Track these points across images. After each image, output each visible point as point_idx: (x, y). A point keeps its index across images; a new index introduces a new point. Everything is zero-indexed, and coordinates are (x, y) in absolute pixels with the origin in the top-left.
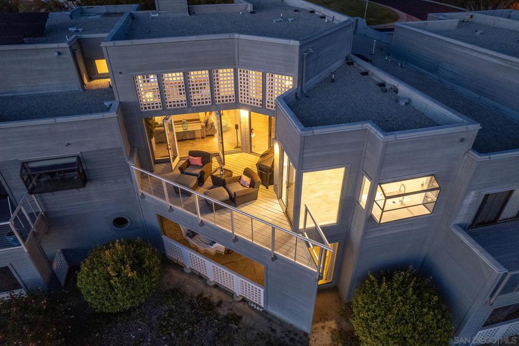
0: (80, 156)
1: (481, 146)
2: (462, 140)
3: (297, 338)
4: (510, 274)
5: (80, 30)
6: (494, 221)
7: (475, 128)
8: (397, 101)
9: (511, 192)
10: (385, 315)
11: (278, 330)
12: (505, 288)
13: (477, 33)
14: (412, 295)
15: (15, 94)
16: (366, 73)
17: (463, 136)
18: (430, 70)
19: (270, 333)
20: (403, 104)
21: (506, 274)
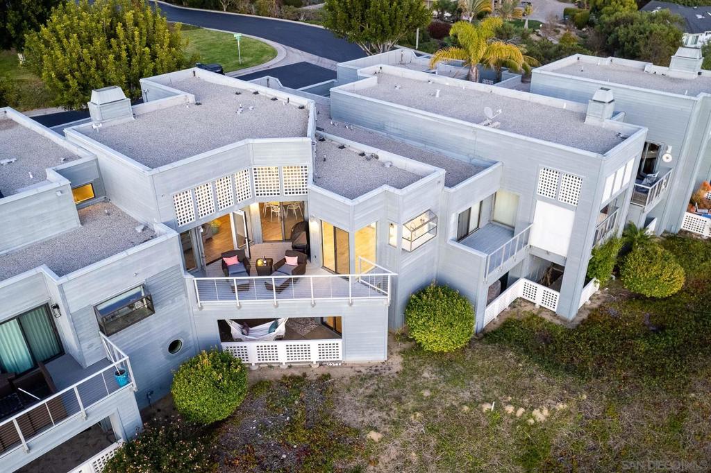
0: (145, 283)
1: (450, 183)
2: (439, 182)
3: (379, 368)
4: (490, 256)
5: (13, 160)
6: (467, 235)
7: (443, 172)
8: (383, 165)
9: (470, 209)
10: (435, 314)
11: (363, 370)
12: (490, 270)
13: (396, 88)
14: (444, 296)
15: (10, 250)
16: (342, 147)
17: (438, 180)
18: (377, 129)
19: (358, 374)
20: (389, 166)
21: (487, 257)
